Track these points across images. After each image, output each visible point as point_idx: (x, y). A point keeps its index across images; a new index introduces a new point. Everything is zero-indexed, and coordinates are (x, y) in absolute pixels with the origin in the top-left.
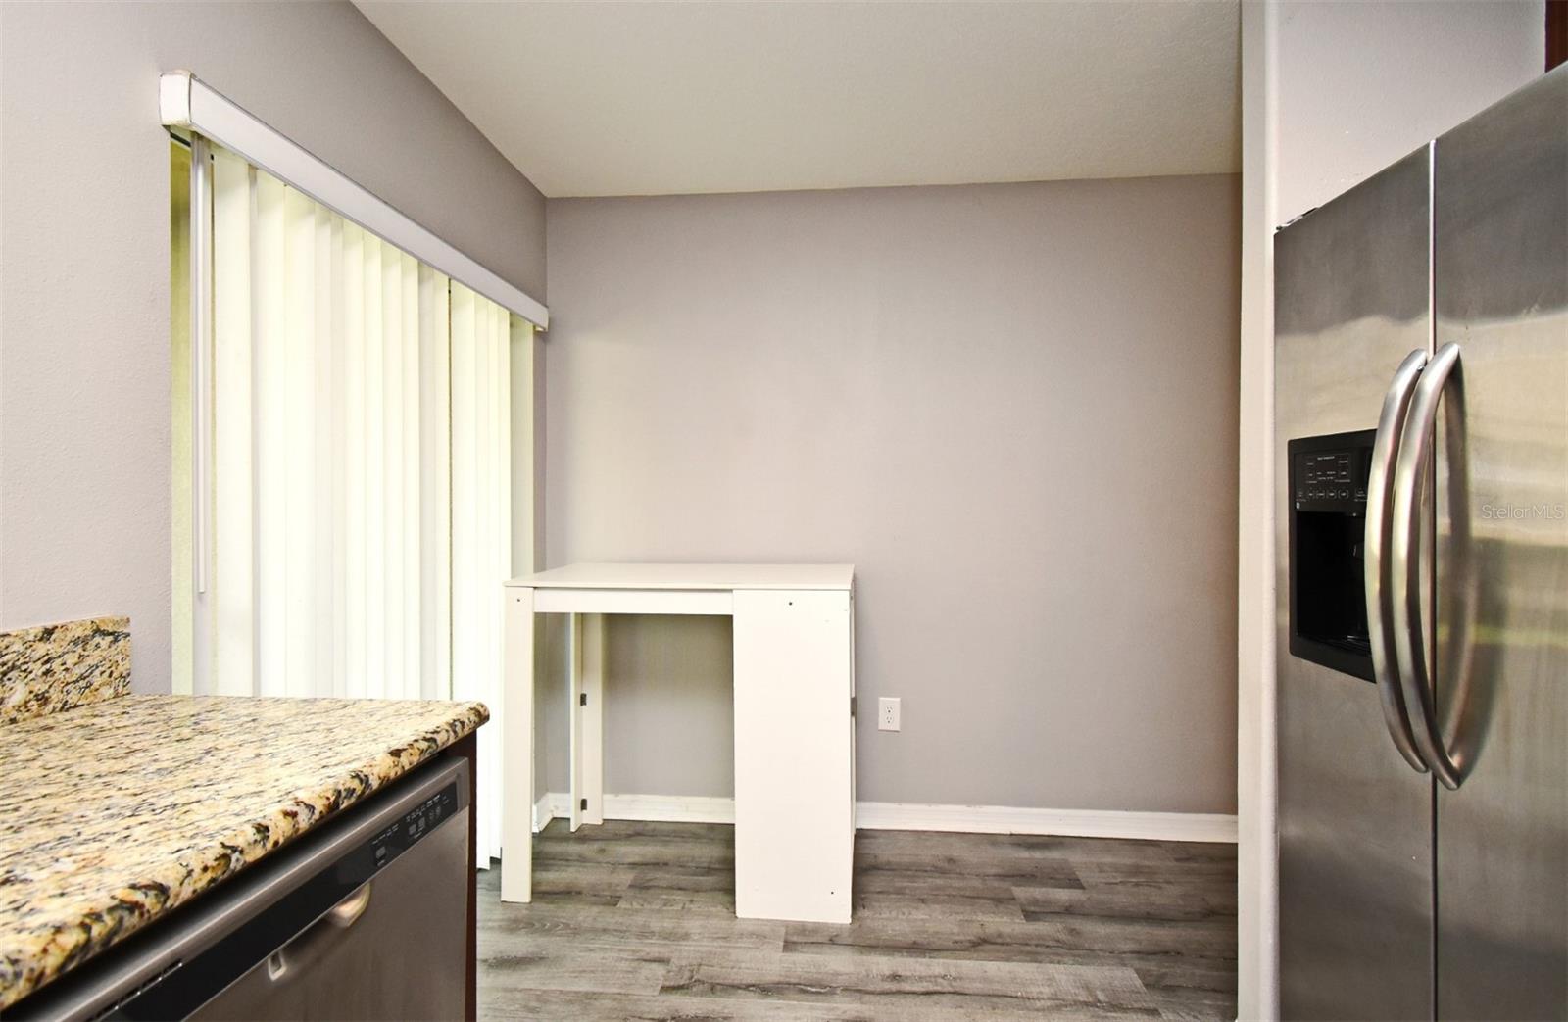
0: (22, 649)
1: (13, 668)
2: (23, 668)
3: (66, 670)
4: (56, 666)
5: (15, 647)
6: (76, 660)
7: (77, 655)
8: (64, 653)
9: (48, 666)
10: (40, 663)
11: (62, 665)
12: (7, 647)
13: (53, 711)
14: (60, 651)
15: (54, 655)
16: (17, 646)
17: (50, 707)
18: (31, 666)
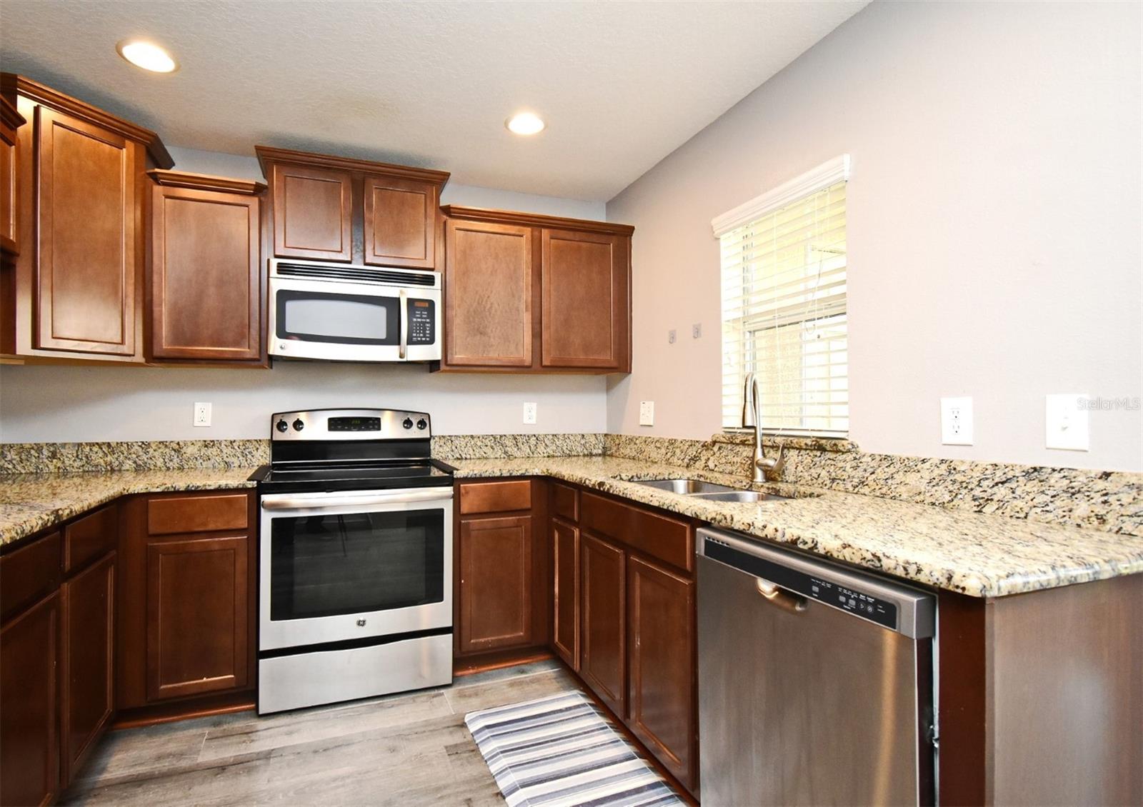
0: (1085, 481)
1: (1079, 492)
2: (1087, 494)
3: (1121, 505)
4: (1112, 499)
5: (1080, 479)
6: (1131, 500)
7: (1132, 497)
8: (1119, 492)
9: (1106, 498)
10: (1099, 494)
11: (1118, 500)
12: (1075, 477)
13: (1110, 530)
14: (1116, 490)
15: (1110, 492)
16: (1082, 479)
17: (1108, 527)
18: (1092, 495)
